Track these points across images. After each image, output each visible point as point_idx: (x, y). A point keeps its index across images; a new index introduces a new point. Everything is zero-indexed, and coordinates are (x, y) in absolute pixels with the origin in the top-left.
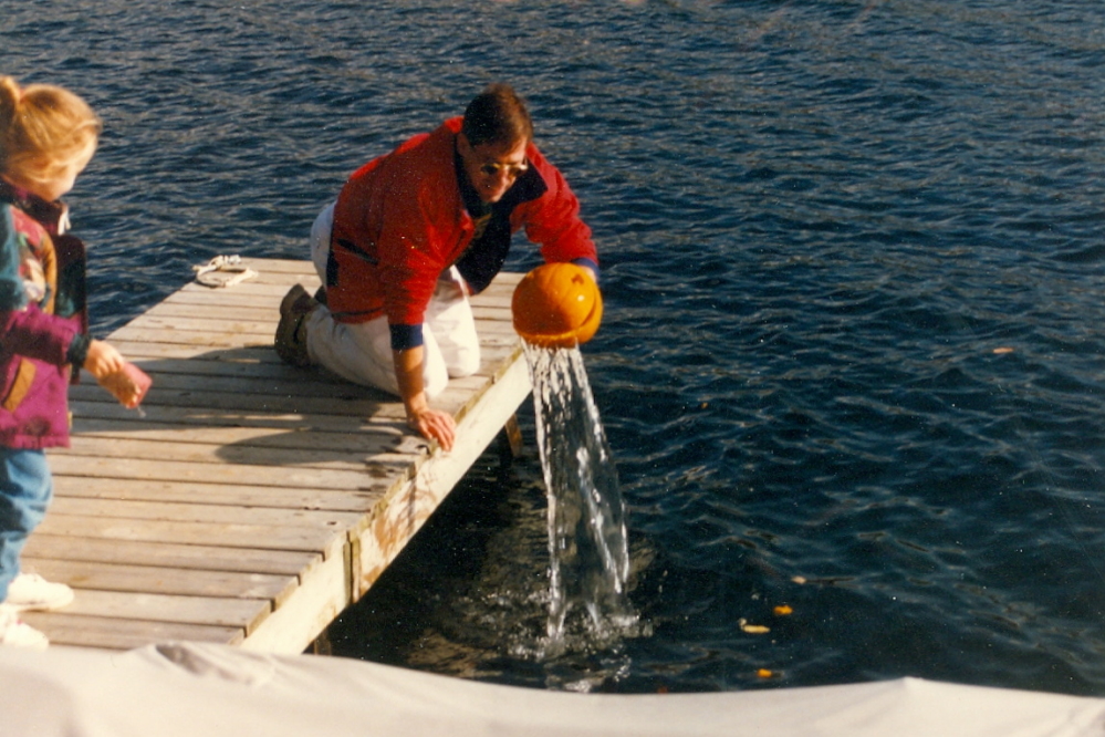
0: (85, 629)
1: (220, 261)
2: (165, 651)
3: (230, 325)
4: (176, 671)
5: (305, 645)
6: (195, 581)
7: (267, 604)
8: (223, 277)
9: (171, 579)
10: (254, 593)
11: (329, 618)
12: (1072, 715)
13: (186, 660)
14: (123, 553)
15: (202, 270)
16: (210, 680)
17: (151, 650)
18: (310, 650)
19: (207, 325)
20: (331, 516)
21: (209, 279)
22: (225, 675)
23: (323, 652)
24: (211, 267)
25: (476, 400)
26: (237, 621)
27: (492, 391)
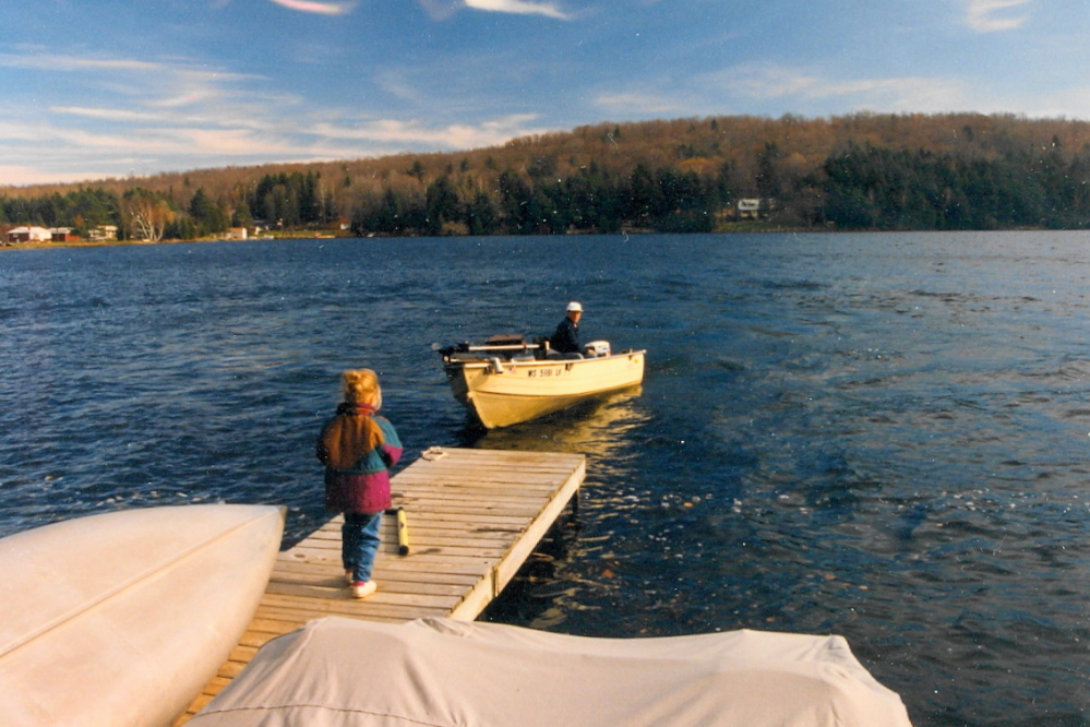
0: (384, 610)
1: (432, 449)
2: (426, 621)
3: (437, 477)
4: (430, 630)
5: (474, 617)
6: (430, 589)
7: (460, 598)
8: (433, 456)
9: (418, 587)
10: (455, 593)
11: (486, 604)
12: (815, 643)
13: (435, 625)
14: (397, 576)
15: (425, 453)
16: (446, 634)
17: (420, 620)
18: (477, 619)
19: (428, 477)
20: (486, 560)
21: (428, 457)
22: (452, 632)
23: (483, 620)
24: (428, 452)
25: (544, 508)
26: (448, 606)
27: (550, 505)
